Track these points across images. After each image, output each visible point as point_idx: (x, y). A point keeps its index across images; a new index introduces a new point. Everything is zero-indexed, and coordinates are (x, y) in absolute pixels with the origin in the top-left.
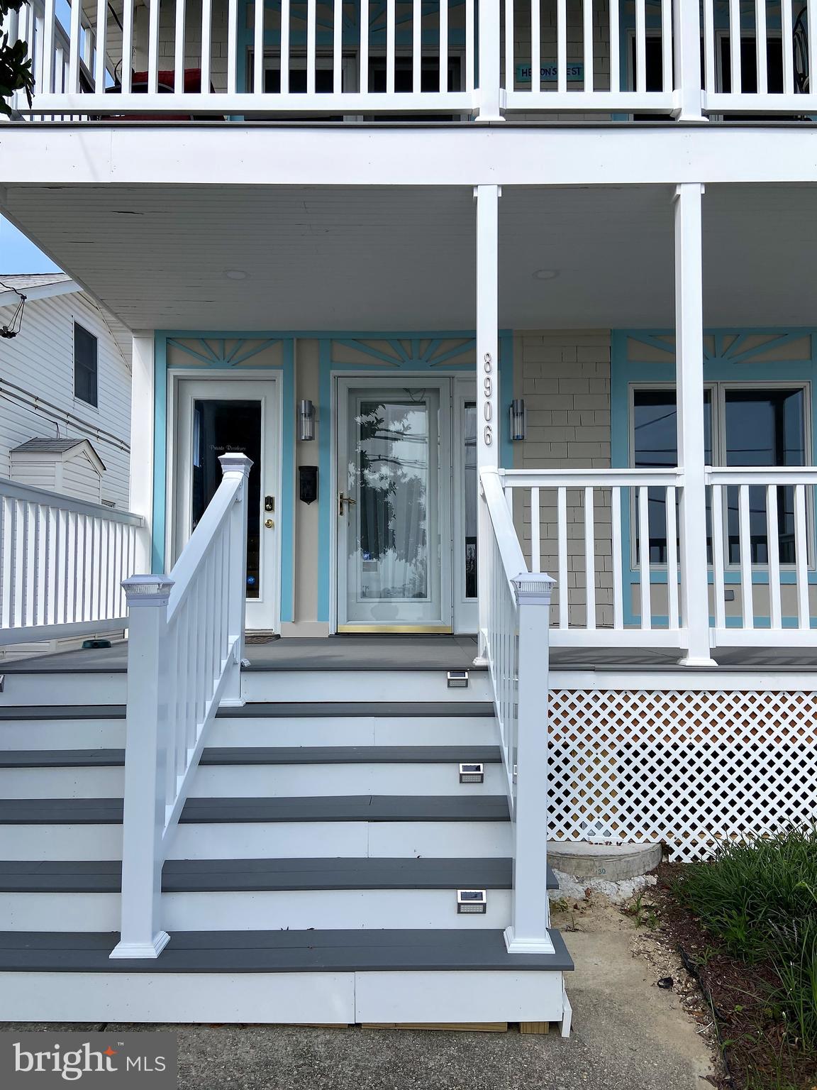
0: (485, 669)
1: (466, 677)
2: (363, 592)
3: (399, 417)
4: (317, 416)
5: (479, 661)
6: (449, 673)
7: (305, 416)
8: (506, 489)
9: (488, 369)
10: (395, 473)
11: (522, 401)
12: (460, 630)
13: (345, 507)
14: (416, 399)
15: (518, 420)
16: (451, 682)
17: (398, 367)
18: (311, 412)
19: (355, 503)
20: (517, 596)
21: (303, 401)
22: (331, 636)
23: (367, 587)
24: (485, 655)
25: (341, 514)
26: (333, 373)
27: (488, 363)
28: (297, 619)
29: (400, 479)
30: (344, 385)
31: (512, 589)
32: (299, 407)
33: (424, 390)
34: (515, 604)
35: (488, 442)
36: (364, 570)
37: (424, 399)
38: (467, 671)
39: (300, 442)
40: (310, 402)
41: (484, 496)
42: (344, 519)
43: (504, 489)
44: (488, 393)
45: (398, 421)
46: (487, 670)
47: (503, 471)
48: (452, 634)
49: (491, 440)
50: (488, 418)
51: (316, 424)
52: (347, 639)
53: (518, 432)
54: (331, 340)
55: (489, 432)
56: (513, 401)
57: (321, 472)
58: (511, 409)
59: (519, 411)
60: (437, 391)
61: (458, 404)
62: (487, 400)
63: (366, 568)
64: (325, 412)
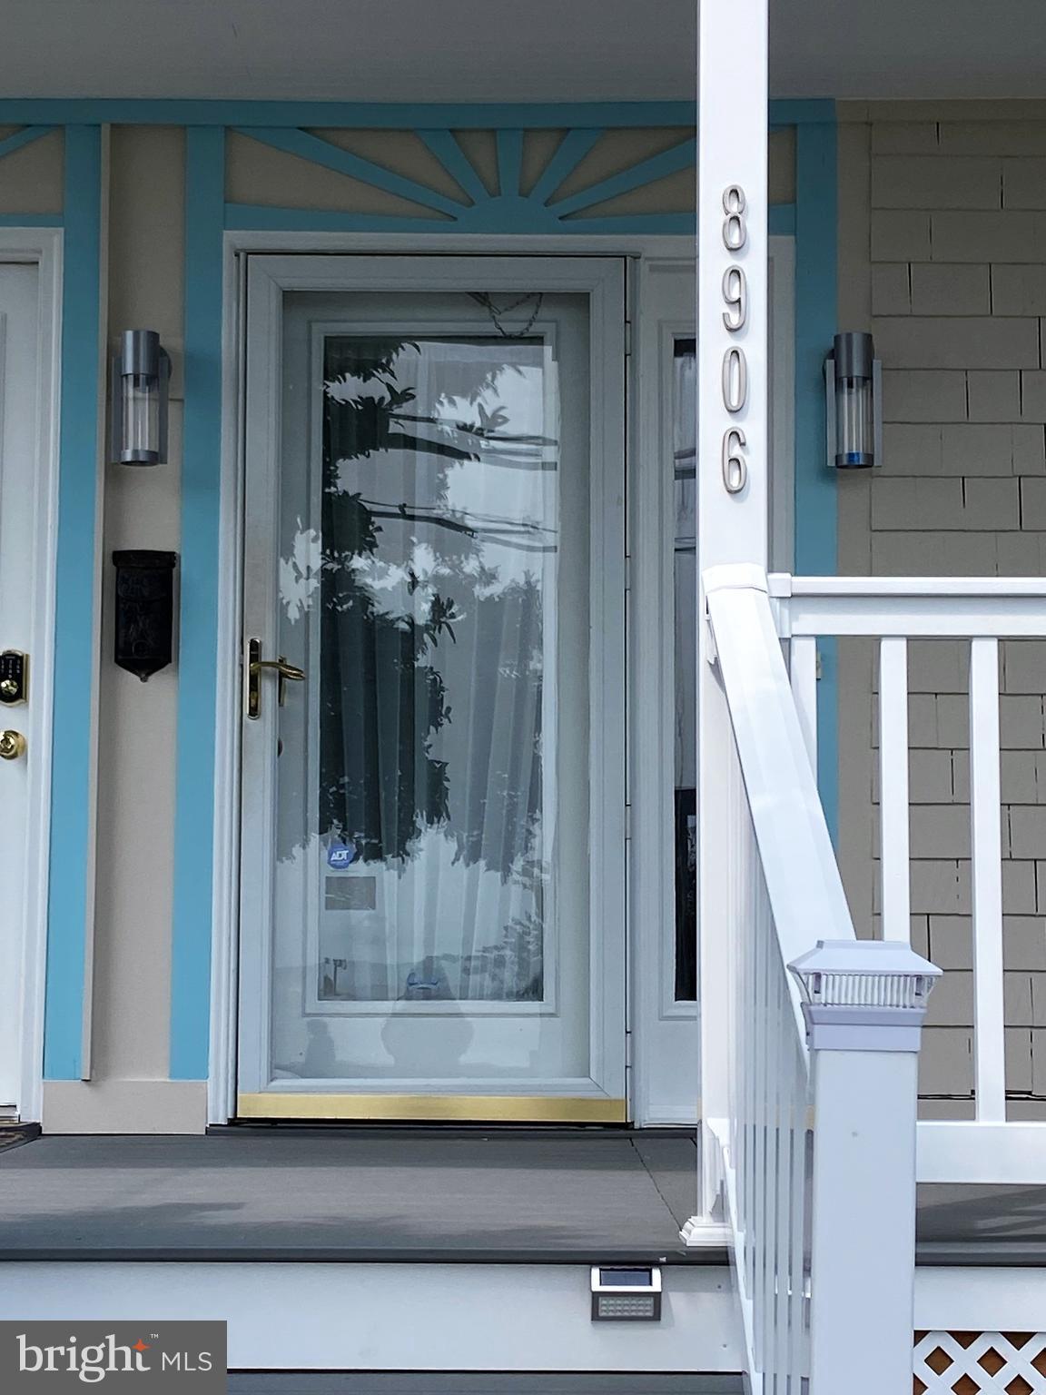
0: (718, 1259)
1: (656, 1286)
2: (326, 978)
3: (469, 384)
4: (177, 386)
5: (699, 1232)
6: (596, 1272)
7: (136, 384)
8: (796, 643)
9: (735, 240)
10: (456, 567)
11: (868, 339)
12: (655, 1112)
13: (268, 689)
14: (511, 328)
15: (852, 404)
16: (603, 1301)
17: (449, 221)
18: (158, 367)
19: (301, 676)
20: (810, 1020)
21: (129, 334)
22: (213, 1131)
23: (339, 963)
24: (720, 1210)
25: (254, 712)
26: (233, 238)
27: (736, 219)
28: (98, 1073)
29: (472, 585)
30: (268, 281)
31: (796, 997)
32: (114, 354)
33: (537, 298)
34: (805, 1047)
35: (735, 484)
36: (330, 904)
37: (536, 329)
38: (658, 1264)
39: (117, 472)
40: (154, 337)
41: (716, 667)
42: (263, 731)
43: (786, 643)
44: (735, 320)
45: (464, 396)
46: (728, 1265)
47: (786, 582)
48: (627, 1126)
49: (744, 479)
50: (734, 403)
51: (173, 409)
52: (269, 1142)
53: (853, 443)
54: (228, 128)
55: (736, 451)
56: (837, 338)
57: (187, 570)
58: (830, 363)
59: (857, 371)
60: (580, 301)
61: (652, 347)
62: (730, 342)
63: (340, 894)
64: (204, 370)
